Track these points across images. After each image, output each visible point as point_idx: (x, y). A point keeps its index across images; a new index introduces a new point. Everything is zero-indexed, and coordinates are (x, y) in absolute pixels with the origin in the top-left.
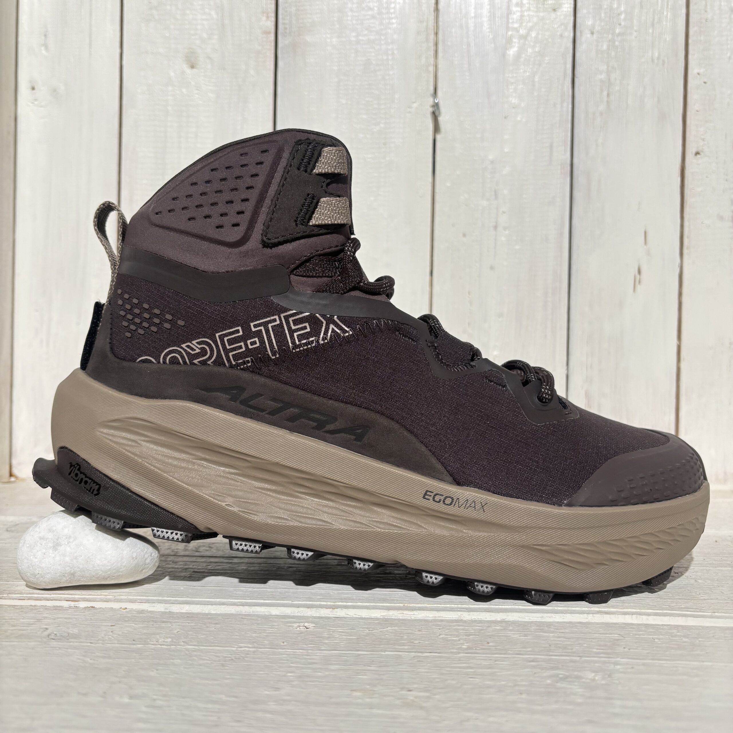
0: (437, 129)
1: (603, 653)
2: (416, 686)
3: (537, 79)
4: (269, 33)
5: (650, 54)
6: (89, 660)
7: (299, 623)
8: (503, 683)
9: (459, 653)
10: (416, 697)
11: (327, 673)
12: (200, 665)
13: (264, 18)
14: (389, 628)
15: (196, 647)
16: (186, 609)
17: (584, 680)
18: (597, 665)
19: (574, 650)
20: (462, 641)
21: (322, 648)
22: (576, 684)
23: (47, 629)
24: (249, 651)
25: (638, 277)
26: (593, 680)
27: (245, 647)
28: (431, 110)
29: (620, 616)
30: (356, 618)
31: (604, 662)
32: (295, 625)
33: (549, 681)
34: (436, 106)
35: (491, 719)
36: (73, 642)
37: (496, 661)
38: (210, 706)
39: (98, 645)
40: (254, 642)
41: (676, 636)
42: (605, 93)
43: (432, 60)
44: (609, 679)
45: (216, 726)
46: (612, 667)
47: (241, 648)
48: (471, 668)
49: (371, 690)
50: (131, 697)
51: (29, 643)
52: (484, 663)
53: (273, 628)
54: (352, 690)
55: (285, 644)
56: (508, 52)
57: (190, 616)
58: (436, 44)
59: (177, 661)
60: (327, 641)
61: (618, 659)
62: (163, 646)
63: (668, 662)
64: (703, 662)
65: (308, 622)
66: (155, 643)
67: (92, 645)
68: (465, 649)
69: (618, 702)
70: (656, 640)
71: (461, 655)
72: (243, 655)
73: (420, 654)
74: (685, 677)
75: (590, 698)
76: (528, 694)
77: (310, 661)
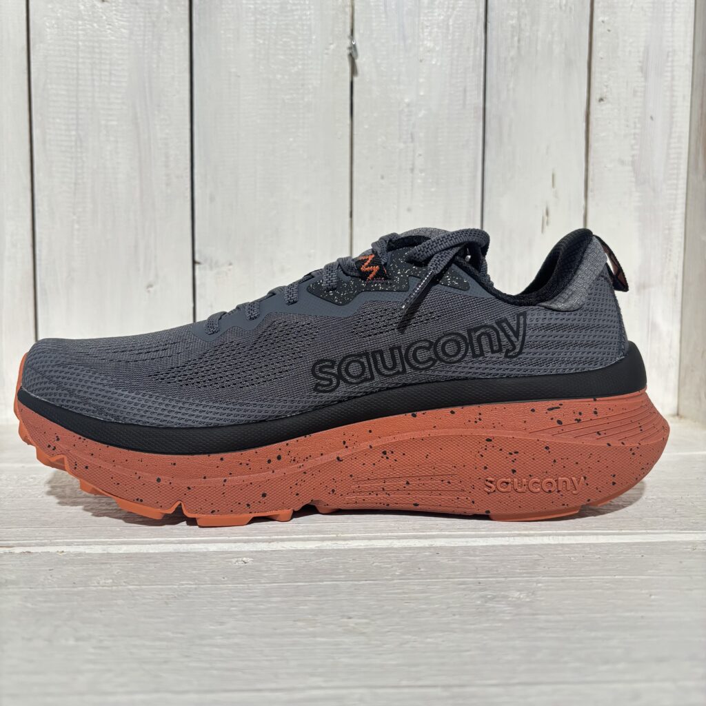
0: (354, 71)
1: (525, 573)
2: (355, 613)
3: (451, 23)
7: (238, 557)
8: (437, 606)
9: (393, 580)
10: (356, 624)
11: (270, 605)
12: (144, 604)
14: (325, 559)
15: (139, 587)
16: (124, 549)
17: (510, 599)
18: (521, 584)
19: (499, 572)
20: (394, 568)
21: (263, 582)
22: (503, 603)
24: (191, 588)
25: (546, 218)
26: (519, 598)
27: (187, 584)
28: (348, 52)
29: (538, 537)
30: (292, 550)
31: (528, 581)
32: (234, 560)
33: (479, 602)
34: (353, 48)
35: (429, 640)
36: (13, 588)
37: (428, 585)
38: (157, 643)
39: (38, 590)
40: (195, 579)
41: (589, 553)
42: (516, 39)
44: (533, 596)
45: (166, 662)
46: (535, 584)
47: (183, 585)
48: (406, 593)
49: (314, 620)
50: (77, 639)
52: (417, 588)
53: (212, 564)
54: (294, 621)
55: (226, 579)
57: (129, 557)
59: (120, 602)
60: (266, 575)
61: (540, 578)
62: (105, 588)
63: (584, 578)
64: (615, 576)
65: (246, 557)
66: (96, 584)
67: (32, 590)
68: (398, 575)
69: (543, 617)
70: (572, 558)
71: (395, 581)
72: (185, 592)
73: (356, 583)
74: (600, 591)
75: (517, 615)
76: (460, 614)
77: (251, 594)
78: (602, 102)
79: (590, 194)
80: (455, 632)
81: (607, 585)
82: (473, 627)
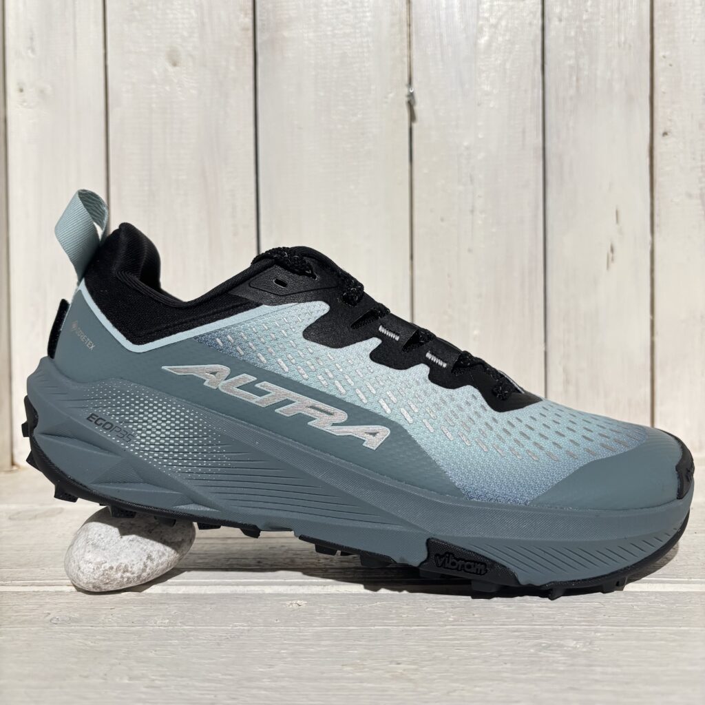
0: (412, 117)
1: (584, 621)
2: (404, 659)
3: (508, 66)
4: (247, 29)
5: (617, 39)
6: (89, 643)
7: (292, 600)
8: (488, 653)
9: (446, 625)
10: (404, 670)
11: (319, 649)
12: (197, 645)
13: (242, 16)
14: (378, 603)
15: (193, 627)
16: (183, 590)
17: (565, 648)
18: (578, 633)
19: (556, 619)
20: (448, 614)
21: (314, 625)
22: (558, 652)
23: (49, 614)
24: (244, 629)
25: (611, 255)
26: (575, 648)
27: (240, 626)
28: (406, 99)
30: (347, 594)
31: (585, 630)
32: (288, 603)
33: (532, 651)
34: (411, 95)
36: (75, 626)
37: (481, 632)
39: (98, 628)
40: (248, 621)
41: (654, 602)
42: (574, 78)
43: (406, 51)
44: (590, 646)
46: (593, 633)
47: (236, 626)
48: (458, 640)
49: (361, 665)
51: (33, 629)
52: (469, 634)
53: (266, 606)
54: (343, 665)
55: (279, 621)
56: (479, 41)
57: (187, 597)
58: (410, 35)
59: (174, 642)
60: (318, 618)
61: (599, 627)
62: (161, 628)
63: (647, 628)
64: (680, 627)
65: (300, 600)
66: (153, 624)
67: (93, 628)
68: (451, 621)
69: (599, 669)
71: (448, 627)
72: (238, 634)
73: (408, 628)
74: (663, 642)
75: (572, 665)
76: (512, 663)
77: (302, 637)
78: (666, 137)
79: (656, 229)
80: (505, 682)
81: (672, 636)
82: (524, 676)
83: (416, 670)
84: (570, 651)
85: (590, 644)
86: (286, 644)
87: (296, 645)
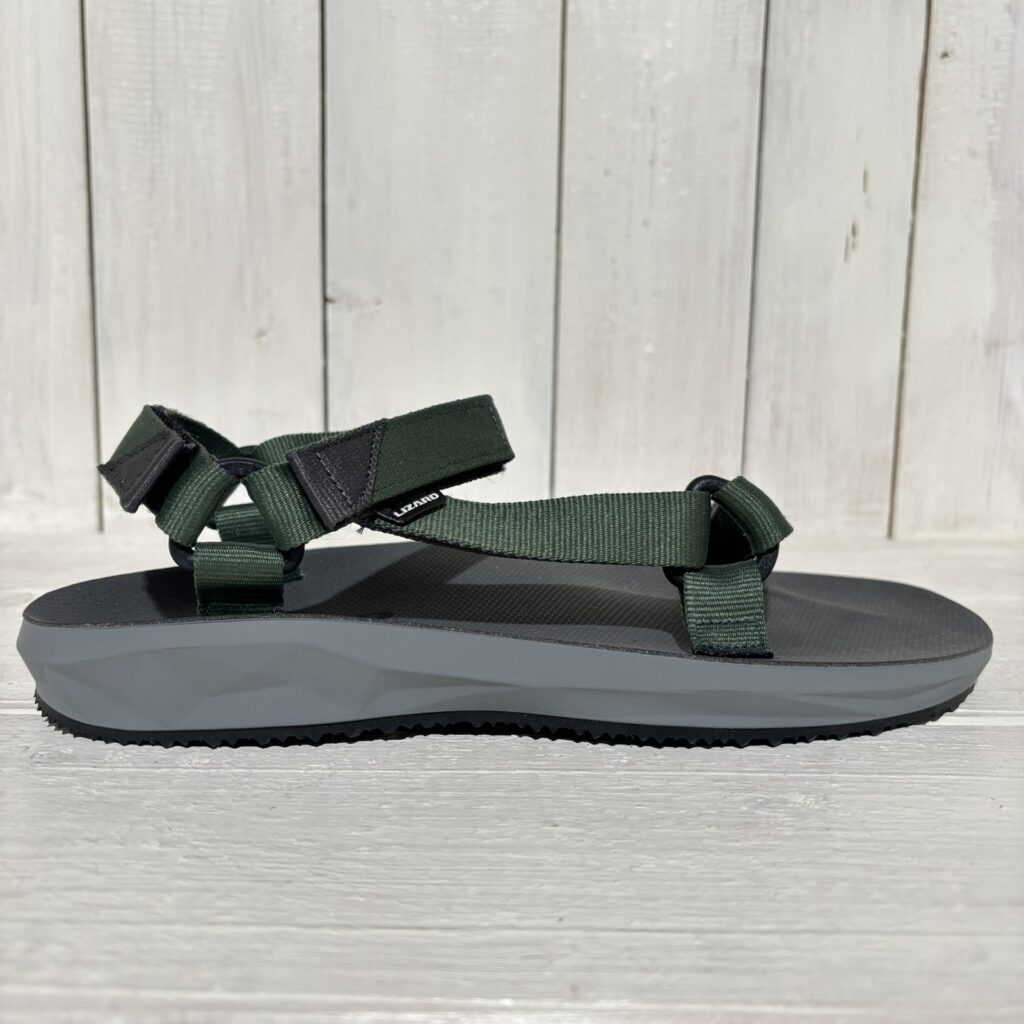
1: (813, 767)
2: (562, 818)
8: (682, 812)
9: (618, 770)
10: (566, 834)
11: (437, 803)
12: (256, 796)
15: (247, 771)
17: (791, 805)
18: (806, 783)
19: (775, 763)
21: (427, 767)
22: (782, 810)
23: (27, 748)
24: (323, 774)
25: (851, 239)
26: (804, 805)
27: (318, 768)
31: (816, 779)
33: (744, 808)
35: (672, 862)
36: (69, 766)
37: (669, 781)
38: (276, 854)
39: (104, 770)
40: (328, 762)
41: (907, 740)
44: (824, 802)
45: (288, 882)
46: (827, 784)
47: (311, 769)
48: (637, 792)
50: (162, 844)
51: (4, 769)
52: (653, 784)
54: (474, 827)
55: (374, 762)
59: (222, 791)
61: (835, 774)
62: (198, 770)
63: (901, 777)
64: (946, 775)
66: (187, 765)
67: (97, 769)
68: (626, 765)
69: (839, 834)
70: (882, 747)
71: (621, 773)
72: (316, 781)
73: (563, 773)
74: (925, 796)
75: (802, 829)
76: (718, 826)
77: (411, 786)
78: (947, 60)
79: (920, 202)
80: (711, 852)
81: (936, 788)
82: (738, 844)
83: (582, 834)
84: (798, 809)
85: (825, 799)
86: (388, 795)
87: (403, 796)
